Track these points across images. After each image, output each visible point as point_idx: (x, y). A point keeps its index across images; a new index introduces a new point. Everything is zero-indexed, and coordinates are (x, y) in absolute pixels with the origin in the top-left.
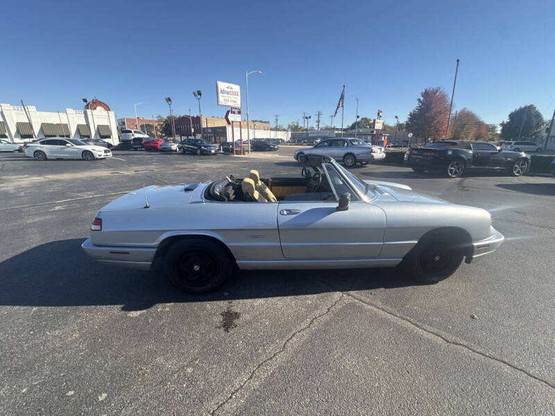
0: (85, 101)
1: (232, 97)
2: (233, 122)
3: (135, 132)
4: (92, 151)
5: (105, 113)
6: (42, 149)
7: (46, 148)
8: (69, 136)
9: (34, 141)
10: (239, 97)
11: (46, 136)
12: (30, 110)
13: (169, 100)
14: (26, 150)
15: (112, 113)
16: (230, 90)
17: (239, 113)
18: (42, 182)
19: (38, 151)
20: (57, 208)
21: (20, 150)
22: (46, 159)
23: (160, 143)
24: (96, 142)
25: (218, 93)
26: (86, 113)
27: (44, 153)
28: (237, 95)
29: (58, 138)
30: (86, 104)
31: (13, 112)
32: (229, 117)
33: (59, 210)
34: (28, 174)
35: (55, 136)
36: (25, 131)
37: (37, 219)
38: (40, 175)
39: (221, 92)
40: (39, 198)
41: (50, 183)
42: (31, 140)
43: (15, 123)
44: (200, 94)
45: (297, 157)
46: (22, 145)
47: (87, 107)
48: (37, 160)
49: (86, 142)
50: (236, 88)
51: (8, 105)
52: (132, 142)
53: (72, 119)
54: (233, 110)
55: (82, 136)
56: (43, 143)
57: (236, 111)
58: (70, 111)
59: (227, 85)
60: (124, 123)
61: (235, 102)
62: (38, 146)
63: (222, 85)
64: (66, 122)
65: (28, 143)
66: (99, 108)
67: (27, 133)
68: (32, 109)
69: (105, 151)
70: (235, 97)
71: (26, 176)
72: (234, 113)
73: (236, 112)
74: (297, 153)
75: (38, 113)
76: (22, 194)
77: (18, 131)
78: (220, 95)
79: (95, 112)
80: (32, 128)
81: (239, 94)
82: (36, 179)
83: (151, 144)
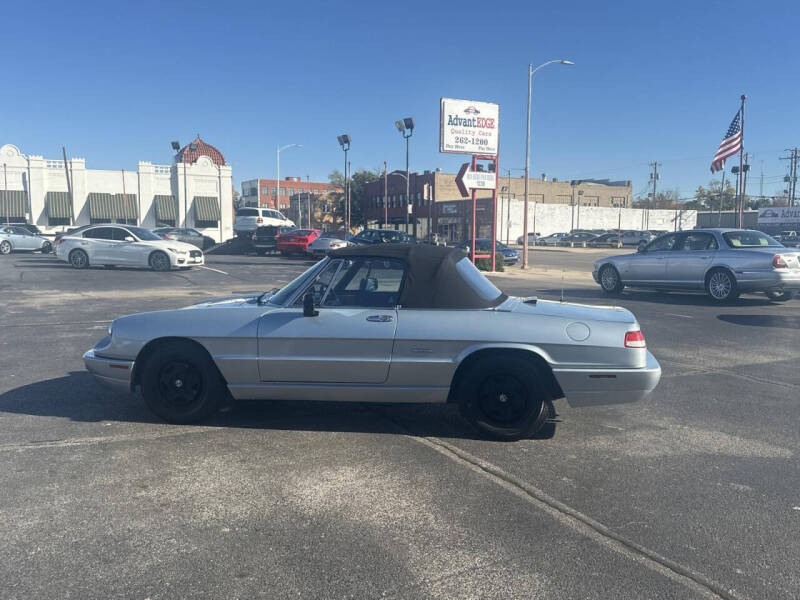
0: (176, 146)
1: (476, 132)
2: (474, 190)
3: (266, 214)
4: (169, 252)
5: (213, 169)
6: (83, 247)
7: (91, 244)
8: (134, 222)
9: (71, 232)
10: (495, 132)
11: (94, 221)
12: (74, 166)
13: (344, 140)
14: (58, 248)
15: (227, 171)
16: (471, 116)
17: (492, 168)
18: (79, 300)
19: (76, 249)
20: (96, 327)
21: (47, 248)
22: (87, 266)
23: (311, 239)
24: (184, 235)
25: (441, 126)
26: (174, 171)
27: (87, 255)
28: (491, 126)
29: (113, 225)
30: (175, 152)
31: (45, 172)
32: (465, 179)
33: (99, 330)
34: (58, 289)
35: (109, 221)
36: (58, 209)
37: (71, 335)
38: (76, 291)
39: (451, 122)
40: (74, 317)
41: (90, 301)
42: (66, 228)
43: (45, 194)
44: (409, 124)
45: (599, 276)
46: (52, 239)
47: (179, 158)
48: (72, 267)
49: (164, 234)
50: (490, 111)
51: (41, 158)
52: (254, 237)
53: (147, 184)
54: (477, 162)
55: (159, 221)
56: (87, 235)
57: (485, 164)
58: (145, 167)
59: (466, 104)
60: (254, 192)
61: (485, 142)
62: (79, 240)
63: (454, 107)
64: (134, 191)
65: (62, 234)
66: (203, 159)
67: (61, 214)
68: (78, 164)
69: (193, 254)
70: (485, 130)
71: (55, 291)
72: (479, 169)
73: (486, 168)
74: (600, 265)
75: (87, 172)
76: (53, 312)
77: (46, 211)
78: (447, 129)
79: (193, 169)
80: (71, 202)
81: (496, 123)
82: (69, 296)
83: (292, 242)
